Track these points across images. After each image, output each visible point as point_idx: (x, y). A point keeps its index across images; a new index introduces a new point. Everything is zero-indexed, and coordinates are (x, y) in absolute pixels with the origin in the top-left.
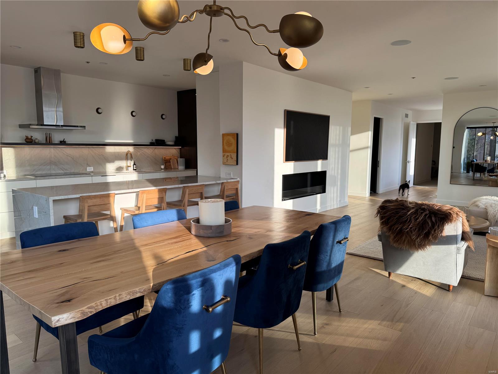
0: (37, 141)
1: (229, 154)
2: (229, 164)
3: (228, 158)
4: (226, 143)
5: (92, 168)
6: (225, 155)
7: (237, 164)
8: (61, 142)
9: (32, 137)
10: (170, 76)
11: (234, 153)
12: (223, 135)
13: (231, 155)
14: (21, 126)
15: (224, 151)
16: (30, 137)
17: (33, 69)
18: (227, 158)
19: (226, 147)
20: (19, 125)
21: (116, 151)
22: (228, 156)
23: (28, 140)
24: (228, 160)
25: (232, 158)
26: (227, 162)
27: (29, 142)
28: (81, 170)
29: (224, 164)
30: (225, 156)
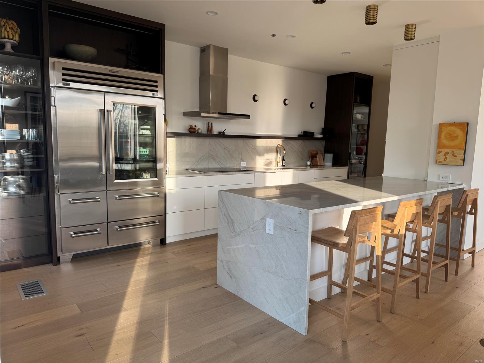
0: (200, 131)
1: (450, 151)
2: (448, 163)
3: (447, 156)
4: (445, 136)
5: (245, 163)
6: (441, 151)
7: (464, 165)
8: (220, 133)
9: (196, 126)
10: (350, 53)
11: (461, 149)
12: (441, 125)
13: (453, 151)
14: (185, 114)
15: (440, 145)
16: (194, 127)
17: (199, 48)
18: (445, 155)
19: (445, 141)
20: (183, 112)
21: (267, 145)
22: (448, 153)
23: (192, 130)
24: (446, 158)
25: (456, 156)
26: (445, 160)
27: (192, 132)
28: (236, 165)
29: (437, 163)
30: (442, 154)
